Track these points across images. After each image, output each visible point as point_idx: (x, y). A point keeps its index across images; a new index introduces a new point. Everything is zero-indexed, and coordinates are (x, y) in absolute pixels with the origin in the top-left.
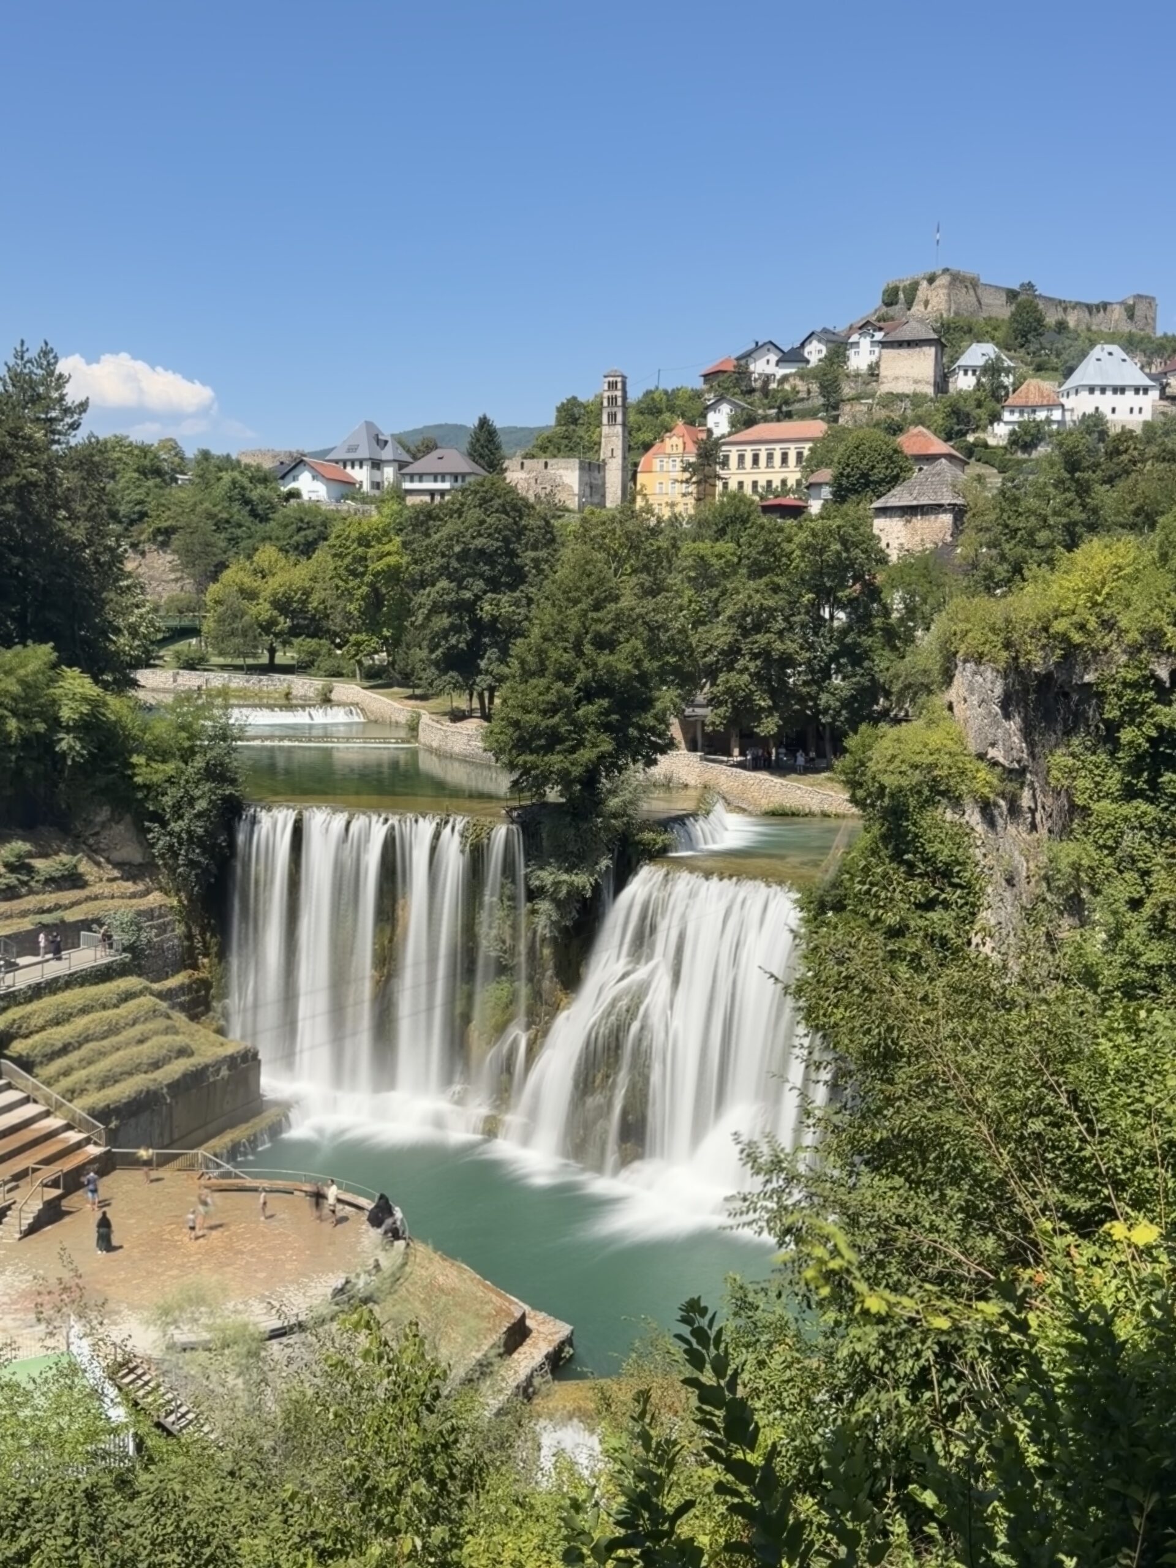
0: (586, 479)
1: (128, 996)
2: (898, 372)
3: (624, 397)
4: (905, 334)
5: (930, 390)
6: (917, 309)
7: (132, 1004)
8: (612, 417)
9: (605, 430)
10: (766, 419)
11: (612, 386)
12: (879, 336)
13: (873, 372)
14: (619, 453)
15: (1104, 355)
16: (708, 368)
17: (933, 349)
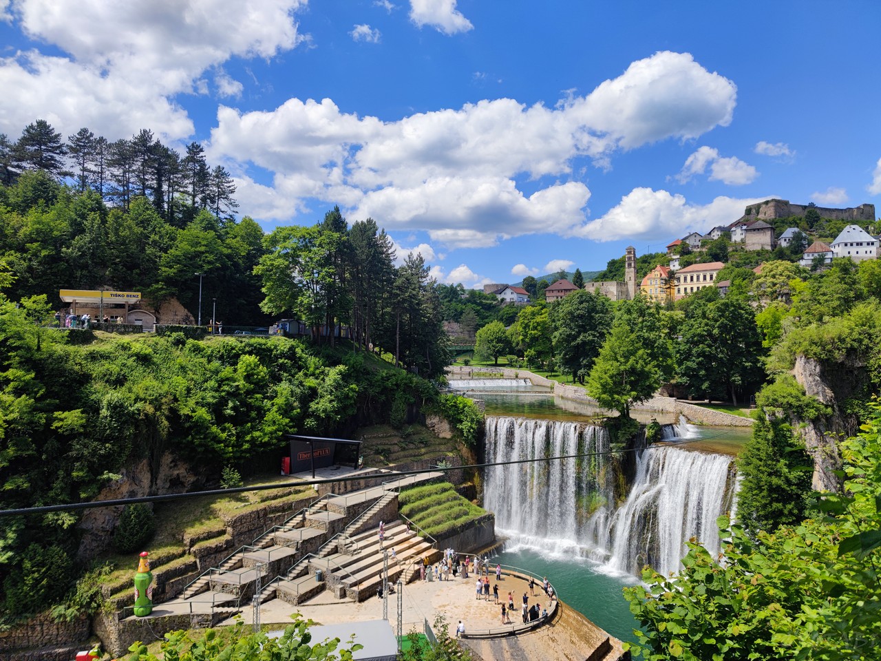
0: (619, 289)
1: (445, 490)
2: (754, 241)
3: (635, 256)
4: (757, 225)
5: (769, 248)
6: (761, 216)
7: (446, 494)
8: (630, 265)
9: (627, 270)
10: (696, 262)
11: (629, 253)
12: (744, 227)
13: (743, 241)
14: (633, 278)
15: (851, 230)
16: (670, 244)
17: (770, 232)
